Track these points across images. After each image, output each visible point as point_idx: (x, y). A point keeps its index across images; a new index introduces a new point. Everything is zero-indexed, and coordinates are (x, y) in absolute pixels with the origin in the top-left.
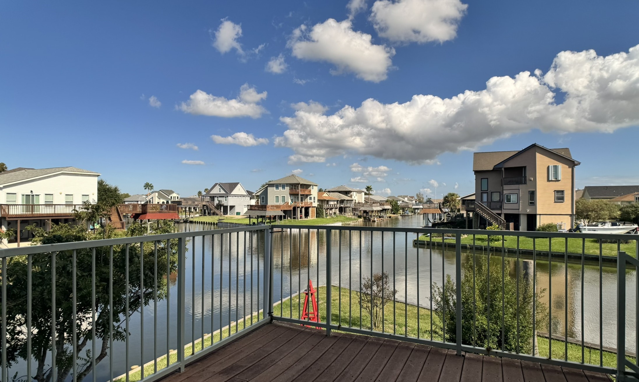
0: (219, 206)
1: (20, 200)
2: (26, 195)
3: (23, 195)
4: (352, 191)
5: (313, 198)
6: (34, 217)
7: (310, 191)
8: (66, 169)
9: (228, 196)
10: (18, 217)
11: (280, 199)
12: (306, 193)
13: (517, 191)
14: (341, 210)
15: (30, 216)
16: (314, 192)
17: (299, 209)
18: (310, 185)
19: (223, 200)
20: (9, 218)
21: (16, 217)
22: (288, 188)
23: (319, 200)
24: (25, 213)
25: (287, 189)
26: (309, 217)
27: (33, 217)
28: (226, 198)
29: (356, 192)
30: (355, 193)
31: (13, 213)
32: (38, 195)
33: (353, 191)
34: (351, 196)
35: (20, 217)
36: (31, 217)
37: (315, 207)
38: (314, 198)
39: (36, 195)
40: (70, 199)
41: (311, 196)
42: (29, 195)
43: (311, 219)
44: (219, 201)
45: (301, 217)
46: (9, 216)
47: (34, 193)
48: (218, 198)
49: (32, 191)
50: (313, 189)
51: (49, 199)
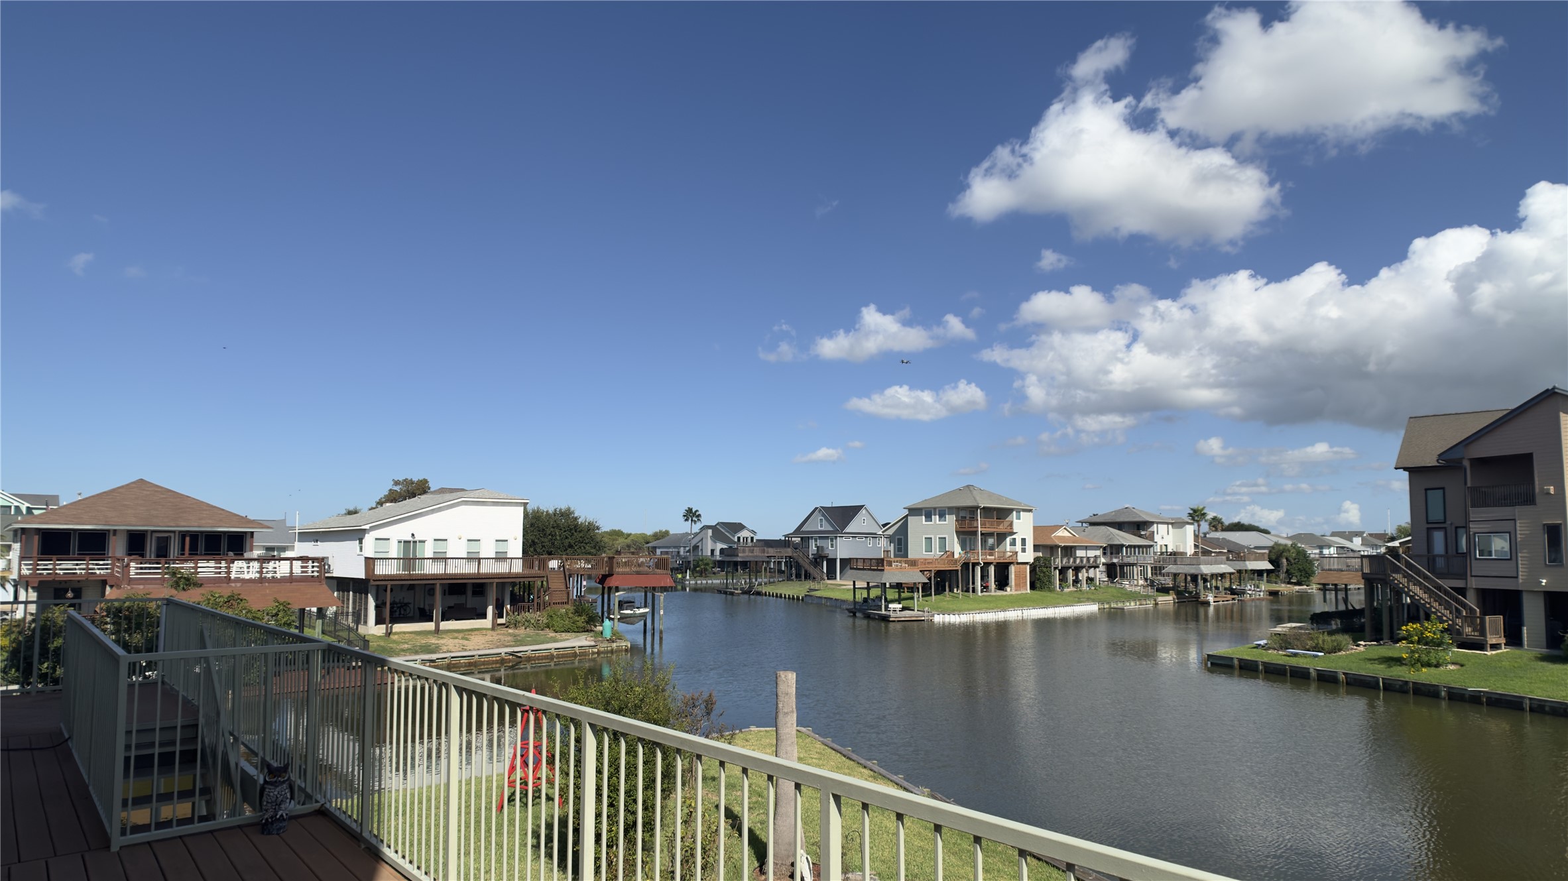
0: (819, 559)
1: (394, 551)
2: (405, 542)
3: (400, 542)
4: (1152, 523)
5: (1019, 542)
6: (413, 580)
7: (1011, 524)
8: (472, 494)
9: (836, 537)
10: (388, 580)
11: (936, 544)
12: (1002, 528)
13: (1508, 526)
14: (1112, 571)
15: (406, 578)
16: (1023, 527)
17: (978, 570)
18: (1010, 511)
19: (827, 544)
20: (374, 580)
21: (385, 580)
22: (954, 517)
23: (1036, 548)
24: (401, 573)
25: (951, 519)
26: (1008, 589)
27: (410, 580)
28: (832, 540)
29: (1168, 524)
30: (1163, 528)
31: (381, 573)
32: (424, 542)
33: (1158, 523)
34: (1151, 537)
35: (391, 580)
36: (407, 580)
37: (1027, 563)
38: (1024, 541)
39: (420, 542)
40: (474, 548)
41: (1013, 537)
42: (410, 542)
43: (1014, 592)
44: (818, 547)
45: (985, 588)
46: (374, 578)
47: (417, 538)
48: (816, 540)
49: (413, 535)
50: (1018, 518)
51: (440, 547)
